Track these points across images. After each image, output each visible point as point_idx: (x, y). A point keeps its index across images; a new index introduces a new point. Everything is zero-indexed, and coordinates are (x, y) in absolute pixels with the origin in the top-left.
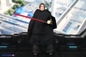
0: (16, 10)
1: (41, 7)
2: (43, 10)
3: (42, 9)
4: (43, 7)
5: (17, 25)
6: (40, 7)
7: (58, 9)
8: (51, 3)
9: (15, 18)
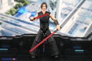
0: (19, 10)
5: (19, 26)
7: (64, 9)
8: (56, 3)
9: (17, 18)
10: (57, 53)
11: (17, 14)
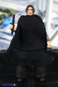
1: (29, 10)
2: (31, 15)
3: (30, 13)
4: (31, 10)
6: (27, 10)
7: (54, 19)
8: (45, 12)
10: (43, 75)
11: (2, 26)
